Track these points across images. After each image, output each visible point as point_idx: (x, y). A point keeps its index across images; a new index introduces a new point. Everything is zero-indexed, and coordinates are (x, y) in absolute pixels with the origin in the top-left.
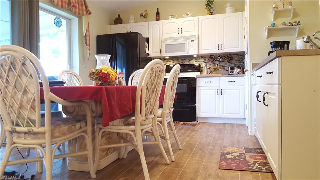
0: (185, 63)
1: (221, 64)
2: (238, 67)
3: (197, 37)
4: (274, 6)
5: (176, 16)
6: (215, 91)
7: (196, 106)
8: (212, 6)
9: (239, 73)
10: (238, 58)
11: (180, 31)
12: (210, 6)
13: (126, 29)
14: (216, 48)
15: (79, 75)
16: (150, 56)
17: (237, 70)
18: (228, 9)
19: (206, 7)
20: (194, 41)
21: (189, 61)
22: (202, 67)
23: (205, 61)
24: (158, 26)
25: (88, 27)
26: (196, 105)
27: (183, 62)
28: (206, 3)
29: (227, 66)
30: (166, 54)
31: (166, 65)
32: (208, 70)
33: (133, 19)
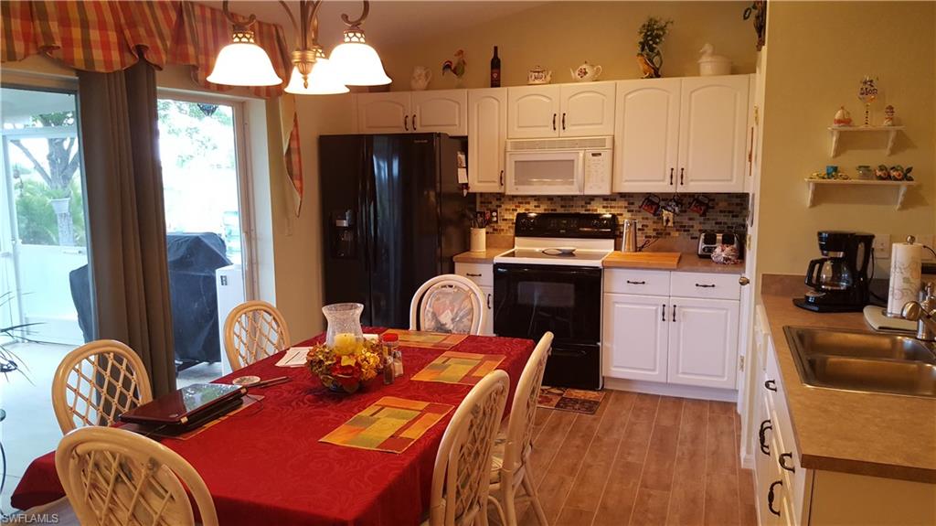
0: (572, 211)
1: (678, 219)
2: (727, 241)
3: (608, 144)
4: (838, 115)
5: (550, 73)
6: (656, 310)
7: (599, 347)
8: (658, 48)
9: (726, 259)
10: (729, 204)
11: (560, 121)
12: (652, 49)
13: (401, 109)
14: (664, 176)
15: (275, 306)
16: (470, 191)
17: (723, 251)
18: (707, 64)
19: (638, 49)
20: (600, 154)
21: (583, 203)
22: (621, 223)
23: (632, 208)
24: (495, 102)
25: (296, 125)
26: (600, 344)
27: (565, 207)
28: (642, 40)
29: (697, 226)
30: (517, 189)
31: (515, 214)
32: (639, 233)
33: (423, 77)
